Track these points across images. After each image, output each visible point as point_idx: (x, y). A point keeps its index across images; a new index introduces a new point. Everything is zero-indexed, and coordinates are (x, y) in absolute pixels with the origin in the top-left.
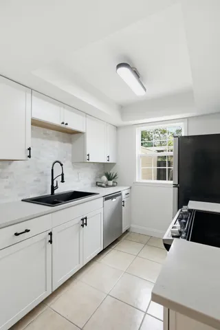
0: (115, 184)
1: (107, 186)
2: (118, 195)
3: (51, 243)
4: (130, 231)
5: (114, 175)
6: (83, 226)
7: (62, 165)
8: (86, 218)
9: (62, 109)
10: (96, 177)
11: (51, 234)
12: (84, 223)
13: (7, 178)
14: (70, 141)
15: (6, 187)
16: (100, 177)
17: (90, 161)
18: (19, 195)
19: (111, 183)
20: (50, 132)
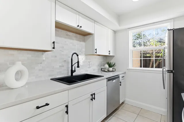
0: (114, 70)
1: (109, 71)
2: (117, 78)
3: (67, 114)
4: (125, 103)
5: (113, 64)
6: (92, 99)
7: (78, 55)
8: (94, 94)
9: (78, 16)
10: (101, 65)
11: (67, 106)
12: (93, 97)
13: (41, 63)
14: (84, 41)
15: (40, 70)
16: (104, 65)
17: (97, 54)
18: (50, 76)
19: (111, 69)
20: (71, 34)
